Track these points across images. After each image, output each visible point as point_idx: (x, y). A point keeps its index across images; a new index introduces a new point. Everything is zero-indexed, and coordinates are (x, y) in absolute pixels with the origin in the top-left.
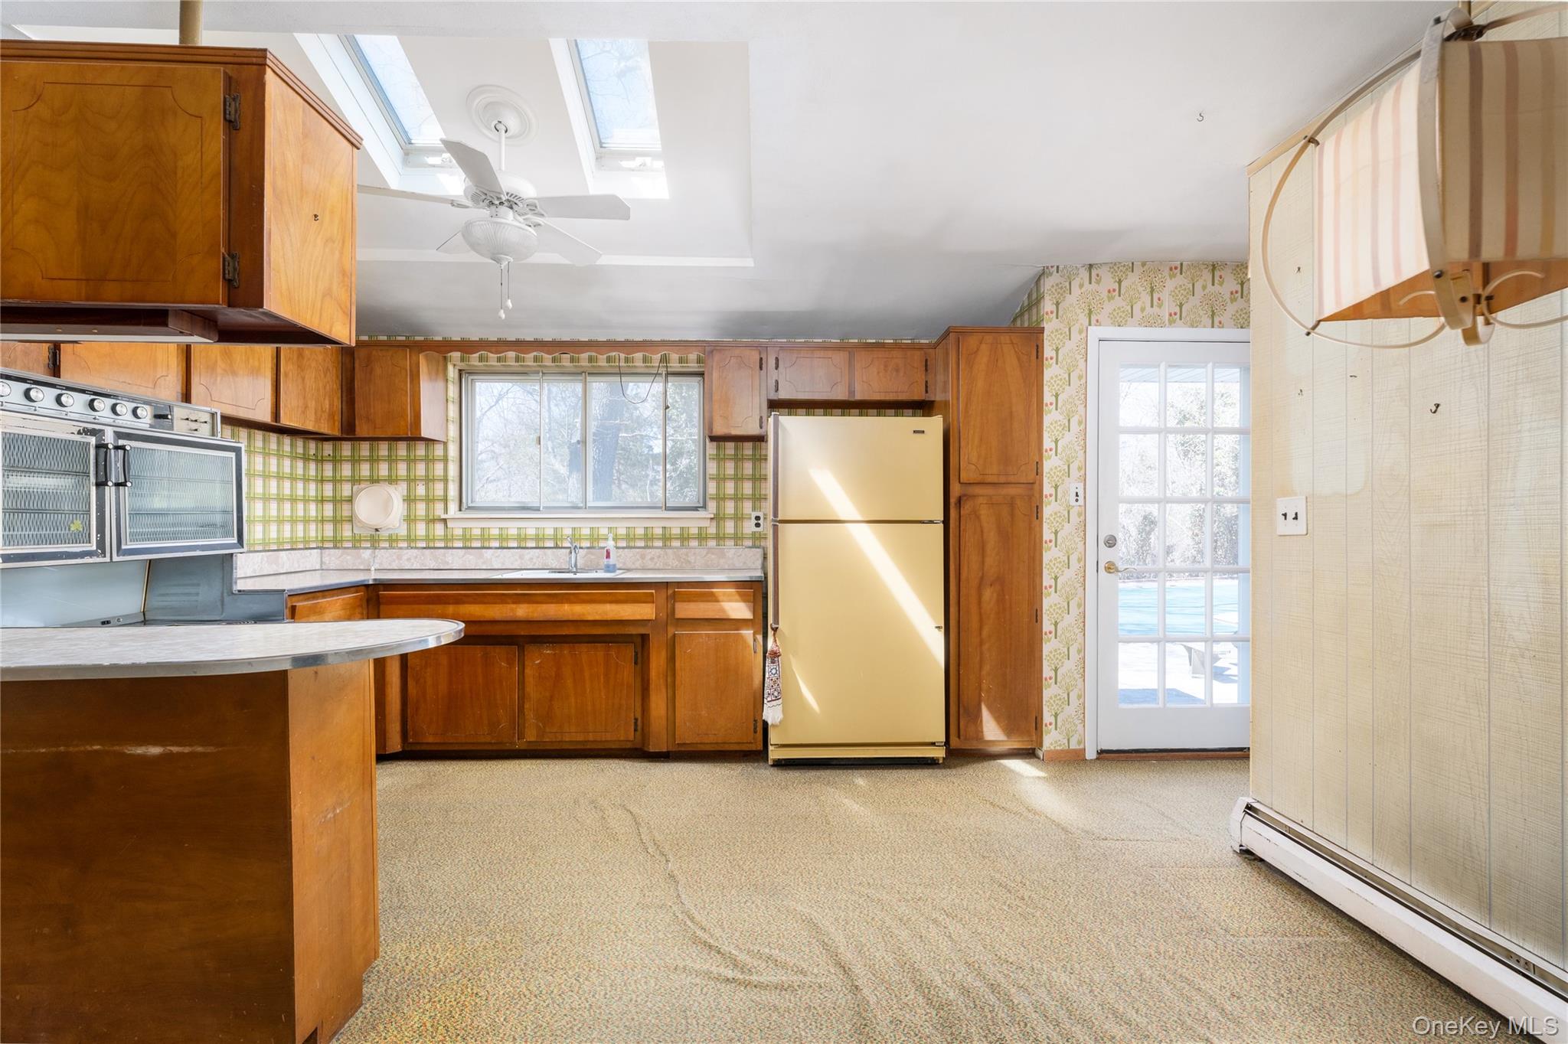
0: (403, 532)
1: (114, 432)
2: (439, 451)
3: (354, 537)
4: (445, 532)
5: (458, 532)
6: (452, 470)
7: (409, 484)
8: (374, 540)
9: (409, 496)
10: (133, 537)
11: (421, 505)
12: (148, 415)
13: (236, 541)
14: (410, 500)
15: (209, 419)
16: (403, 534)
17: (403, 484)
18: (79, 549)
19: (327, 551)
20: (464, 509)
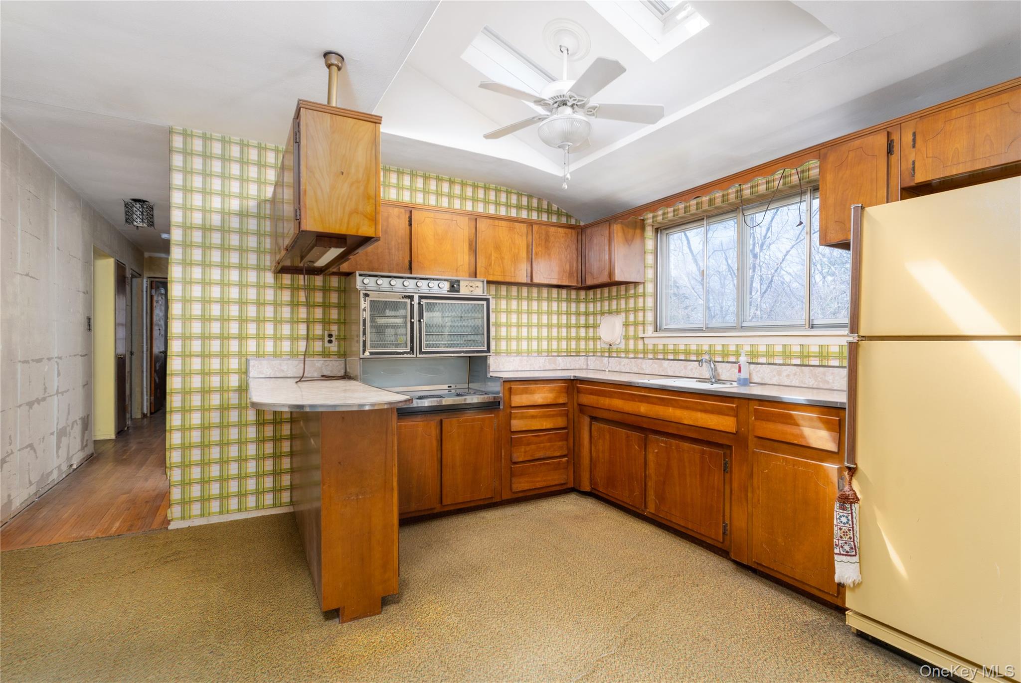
0: (622, 346)
1: (419, 296)
2: (640, 289)
3: (601, 349)
4: (644, 347)
5: (650, 347)
6: (650, 302)
7: (626, 314)
8: (610, 351)
9: (626, 322)
10: (428, 346)
11: (632, 329)
12: (446, 286)
13: (486, 349)
14: (626, 325)
15: (480, 284)
16: (623, 347)
17: (623, 314)
18: (402, 351)
19: (589, 358)
20: (658, 330)
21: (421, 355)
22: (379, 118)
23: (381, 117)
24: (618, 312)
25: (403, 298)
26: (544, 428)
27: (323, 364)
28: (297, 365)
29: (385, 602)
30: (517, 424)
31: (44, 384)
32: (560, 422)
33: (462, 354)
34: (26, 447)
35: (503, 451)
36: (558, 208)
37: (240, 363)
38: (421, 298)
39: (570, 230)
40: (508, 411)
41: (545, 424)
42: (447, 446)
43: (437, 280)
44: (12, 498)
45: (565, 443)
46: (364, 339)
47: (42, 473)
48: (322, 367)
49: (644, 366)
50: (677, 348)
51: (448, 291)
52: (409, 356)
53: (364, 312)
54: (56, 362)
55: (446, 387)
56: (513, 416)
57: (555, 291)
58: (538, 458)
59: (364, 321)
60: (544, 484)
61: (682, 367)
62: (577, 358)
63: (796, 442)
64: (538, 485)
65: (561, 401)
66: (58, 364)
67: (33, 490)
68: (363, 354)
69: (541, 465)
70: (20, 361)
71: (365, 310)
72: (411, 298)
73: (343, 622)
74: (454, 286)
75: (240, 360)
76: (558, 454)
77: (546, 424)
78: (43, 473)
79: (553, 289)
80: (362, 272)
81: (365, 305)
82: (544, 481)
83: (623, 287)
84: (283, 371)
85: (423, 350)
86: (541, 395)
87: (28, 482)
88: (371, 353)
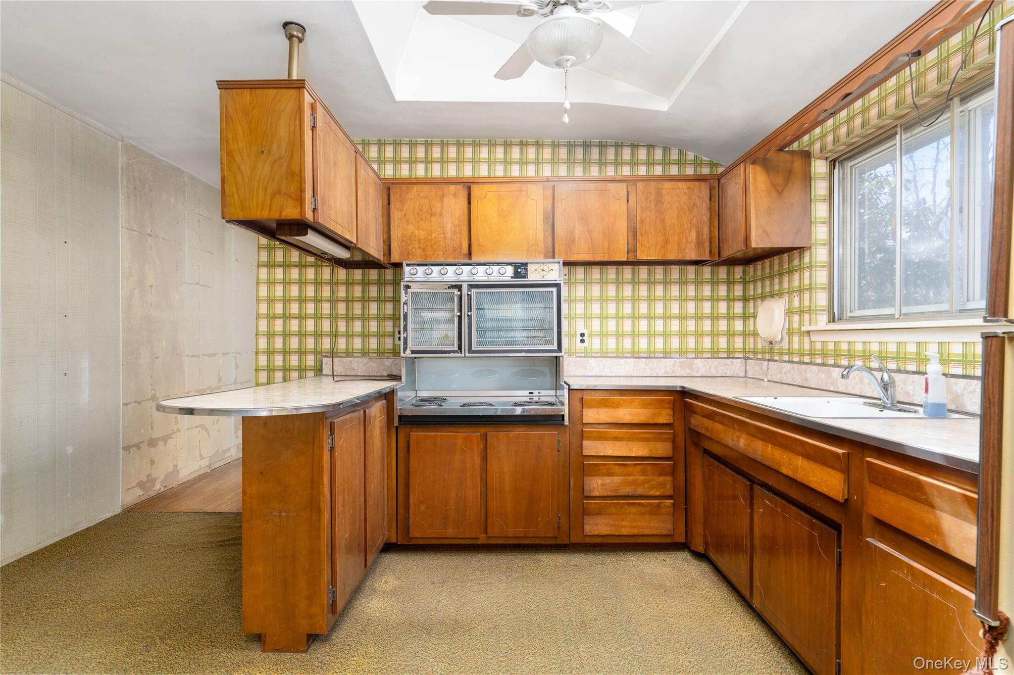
0: (785, 345)
1: (468, 285)
2: (806, 257)
3: (762, 349)
4: (811, 345)
5: (819, 346)
6: (821, 277)
7: (789, 296)
8: (771, 352)
9: (789, 308)
10: (478, 343)
11: (796, 318)
12: (510, 270)
13: (556, 348)
14: (789, 313)
15: (556, 267)
16: (786, 347)
17: (786, 297)
18: (448, 349)
19: (748, 361)
20: (836, 320)
21: (471, 355)
22: (302, 82)
23: (304, 80)
24: (780, 294)
25: (449, 288)
26: (633, 455)
27: (392, 363)
28: (367, 363)
29: (313, 638)
30: (591, 447)
31: (219, 375)
32: (662, 449)
33: (524, 354)
34: (197, 427)
35: (572, 480)
36: (696, 157)
37: (316, 361)
38: (471, 286)
39: (697, 183)
40: (579, 428)
41: (634, 449)
42: (493, 465)
43: (498, 264)
44: (178, 468)
45: (669, 479)
46: (405, 335)
47: (216, 449)
48: (391, 366)
49: (809, 376)
50: (852, 348)
51: (512, 277)
52: (456, 355)
53: (405, 306)
54: (234, 356)
55: (526, 393)
56: (585, 435)
57: (691, 270)
58: (623, 494)
59: (406, 316)
60: (635, 531)
61: (857, 380)
62: (729, 361)
63: (927, 540)
64: (624, 531)
65: (662, 420)
66: (236, 359)
67: (205, 463)
68: (404, 353)
69: (629, 504)
70: (188, 356)
71: (406, 304)
72: (459, 288)
73: (264, 651)
74: (520, 270)
75: (316, 357)
76: (658, 493)
77: (638, 449)
78: (218, 450)
79: (688, 266)
80: (409, 262)
81: (406, 298)
82: (634, 527)
83: (786, 257)
84: (353, 369)
85: (473, 349)
86: (629, 410)
87: (198, 456)
88: (413, 352)
